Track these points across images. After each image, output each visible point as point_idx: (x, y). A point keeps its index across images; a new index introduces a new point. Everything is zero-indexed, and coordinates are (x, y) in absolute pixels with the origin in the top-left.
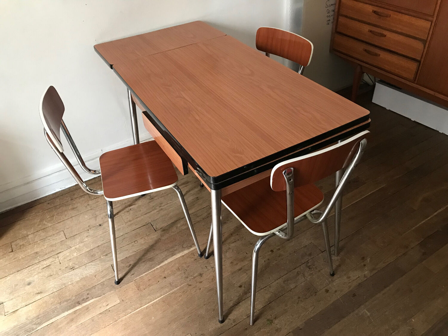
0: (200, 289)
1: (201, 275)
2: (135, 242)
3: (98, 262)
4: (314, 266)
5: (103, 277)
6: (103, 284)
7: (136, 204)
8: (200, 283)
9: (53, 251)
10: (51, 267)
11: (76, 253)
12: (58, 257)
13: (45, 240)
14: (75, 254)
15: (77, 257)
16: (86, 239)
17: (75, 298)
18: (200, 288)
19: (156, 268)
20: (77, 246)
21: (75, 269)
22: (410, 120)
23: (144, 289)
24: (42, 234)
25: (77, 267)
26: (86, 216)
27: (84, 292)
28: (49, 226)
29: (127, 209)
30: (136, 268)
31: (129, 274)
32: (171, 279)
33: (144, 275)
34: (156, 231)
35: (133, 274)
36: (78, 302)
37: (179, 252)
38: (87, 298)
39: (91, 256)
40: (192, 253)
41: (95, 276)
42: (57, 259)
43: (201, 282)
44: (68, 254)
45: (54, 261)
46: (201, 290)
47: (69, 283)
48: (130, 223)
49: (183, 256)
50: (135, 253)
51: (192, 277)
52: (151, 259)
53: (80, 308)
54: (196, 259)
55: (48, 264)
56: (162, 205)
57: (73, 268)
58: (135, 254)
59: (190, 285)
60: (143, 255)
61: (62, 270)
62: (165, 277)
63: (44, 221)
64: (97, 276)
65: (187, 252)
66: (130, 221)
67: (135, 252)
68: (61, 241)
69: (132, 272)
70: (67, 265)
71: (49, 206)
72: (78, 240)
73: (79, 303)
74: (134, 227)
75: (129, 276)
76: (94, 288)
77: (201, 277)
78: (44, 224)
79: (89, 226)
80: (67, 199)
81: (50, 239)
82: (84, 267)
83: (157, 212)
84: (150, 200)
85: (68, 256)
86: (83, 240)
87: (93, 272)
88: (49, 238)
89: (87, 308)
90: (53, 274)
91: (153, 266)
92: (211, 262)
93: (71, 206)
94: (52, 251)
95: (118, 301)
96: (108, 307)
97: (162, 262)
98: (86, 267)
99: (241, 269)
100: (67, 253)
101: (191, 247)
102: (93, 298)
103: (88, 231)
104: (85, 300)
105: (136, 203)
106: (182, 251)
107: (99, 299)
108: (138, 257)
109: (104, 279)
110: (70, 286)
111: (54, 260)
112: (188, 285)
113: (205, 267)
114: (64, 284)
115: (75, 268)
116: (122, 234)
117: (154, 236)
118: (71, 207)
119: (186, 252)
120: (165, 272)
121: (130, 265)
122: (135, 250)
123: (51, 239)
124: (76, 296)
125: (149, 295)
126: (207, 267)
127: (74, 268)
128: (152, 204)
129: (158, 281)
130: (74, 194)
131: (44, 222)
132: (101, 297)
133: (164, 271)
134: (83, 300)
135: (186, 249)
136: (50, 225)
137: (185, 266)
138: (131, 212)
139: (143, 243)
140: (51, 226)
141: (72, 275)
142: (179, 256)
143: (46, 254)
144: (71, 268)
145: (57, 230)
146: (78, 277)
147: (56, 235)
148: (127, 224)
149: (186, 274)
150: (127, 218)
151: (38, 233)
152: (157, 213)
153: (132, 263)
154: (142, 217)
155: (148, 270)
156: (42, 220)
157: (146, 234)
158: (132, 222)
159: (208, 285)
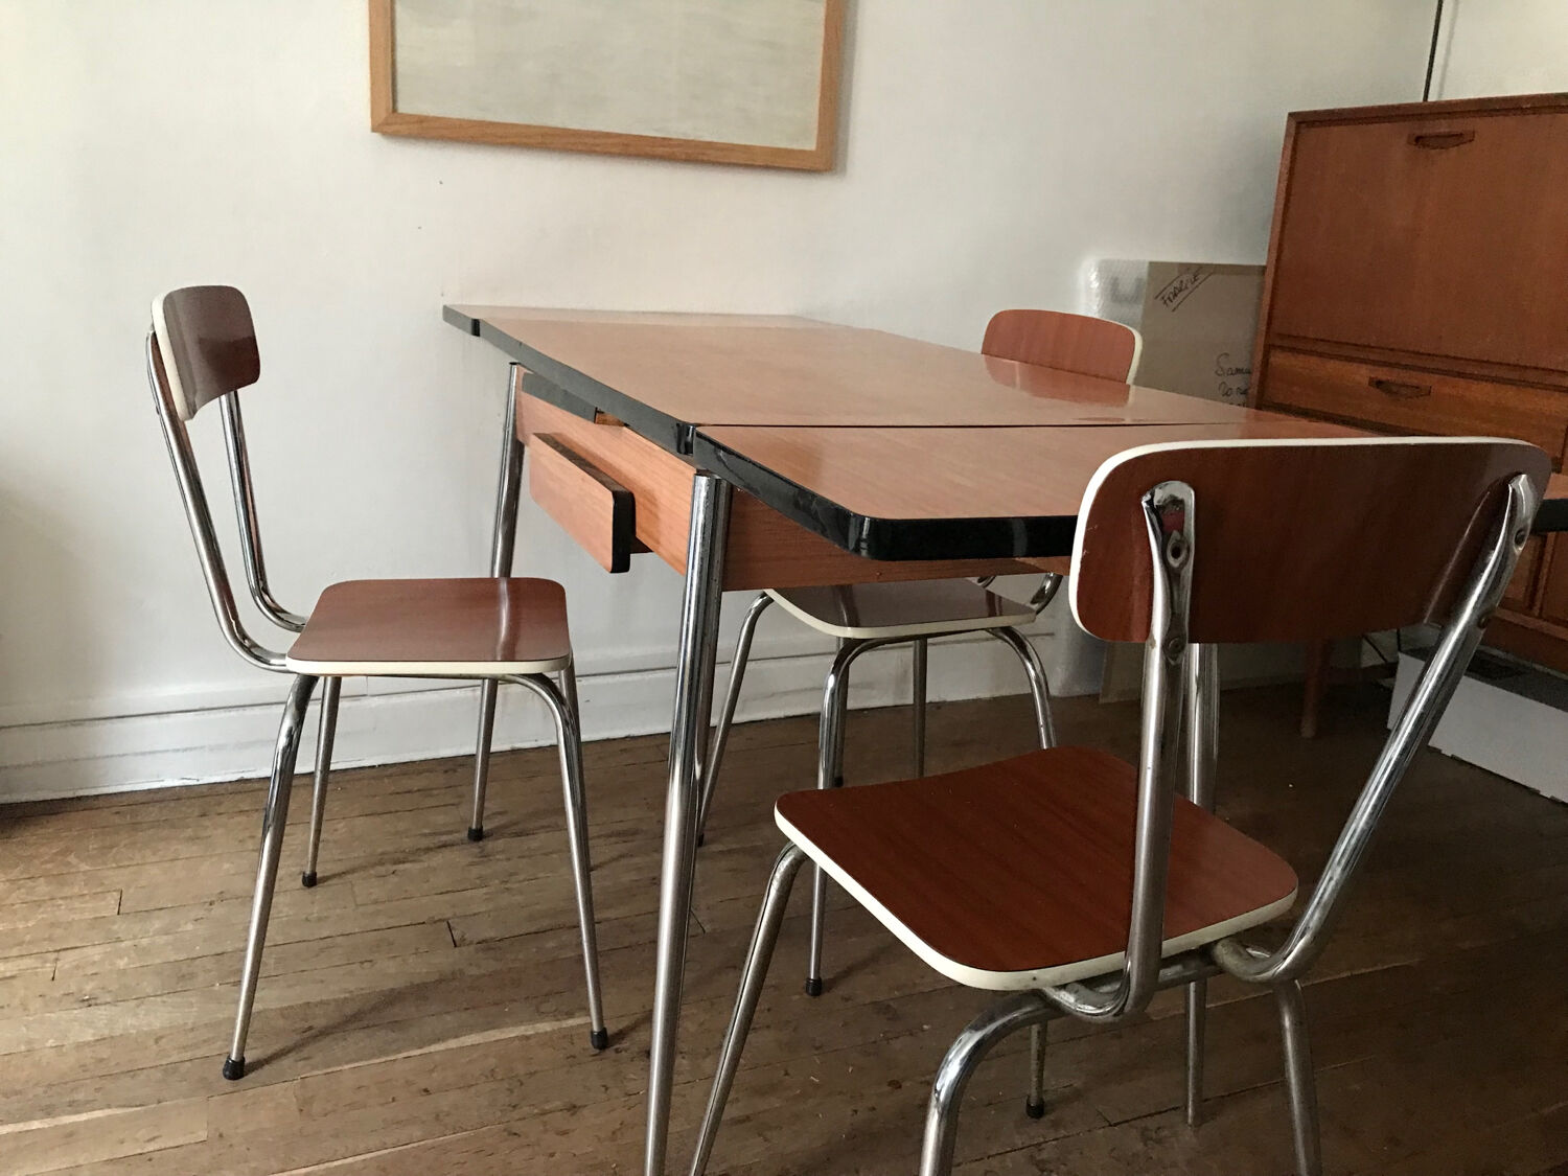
0: (552, 1155)
1: (573, 1109)
2: (362, 963)
3: (193, 1000)
4: (1065, 1165)
5: (185, 1048)
6: (171, 1069)
7: (422, 861)
8: (558, 1134)
9: (50, 939)
10: (14, 982)
11: (129, 958)
12: (57, 960)
13: (40, 906)
14: (122, 963)
15: (123, 972)
16: (190, 927)
17: (45, 1092)
18: (551, 1151)
19: (405, 1054)
20: (145, 942)
21: (96, 1005)
22: (1536, 793)
23: (326, 1115)
24: (42, 888)
25: (109, 1000)
26: (226, 866)
27: (88, 1081)
28: (82, 870)
29: (381, 870)
30: (324, 1042)
31: (293, 1054)
32: (444, 1102)
33: (346, 1067)
34: (455, 946)
35: (305, 1059)
36: (48, 1106)
37: (516, 1024)
38: (87, 1102)
39: (179, 978)
40: (568, 1036)
41: (156, 1042)
42: (48, 965)
43: (565, 1133)
44: (96, 958)
45: (37, 968)
46: (551, 1159)
47: (51, 1042)
48: (372, 908)
49: (527, 1038)
50: (347, 995)
51: (536, 1111)
52: (396, 1025)
53: (46, 1126)
54: (574, 1057)
55: (8, 974)
56: (513, 879)
57: (89, 1002)
58: (346, 999)
59: (515, 1134)
60: (374, 1009)
61: (48, 998)
62: (426, 1091)
63: (72, 856)
64: (164, 1040)
65: (548, 1029)
66: (376, 902)
67: (351, 992)
68: (96, 918)
69: (306, 1052)
70: (73, 989)
71: (117, 820)
72: (157, 925)
73: (49, 1111)
74: (381, 922)
75: (286, 1062)
76: (133, 1077)
77: (572, 1115)
78: (69, 863)
79: (222, 893)
80: (189, 811)
81: (61, 905)
82: (133, 1004)
83: (485, 894)
84: (477, 860)
85: (95, 962)
86: (179, 926)
87: (157, 1025)
88: (60, 902)
89: (70, 1135)
90: (8, 1005)
91: (394, 1047)
92: (632, 1076)
93: (190, 830)
94: (45, 940)
95: (203, 1135)
96: (151, 1147)
97: (438, 1040)
98: (138, 1006)
99: (748, 1119)
100: (95, 953)
101: (570, 1015)
102: (109, 1107)
103: (211, 904)
104: (75, 1107)
105: (424, 858)
106: (532, 1021)
107: (131, 1114)
108: (349, 1010)
109: (188, 1055)
110: (47, 1051)
111: (39, 965)
112: (505, 1134)
113: (604, 1086)
114: (29, 1042)
115: (98, 1002)
116: (325, 934)
117: (444, 959)
118: (189, 832)
119: (545, 1027)
120: (435, 1075)
121: (310, 1028)
122: (352, 988)
123: (63, 907)
124: (50, 1086)
125: (336, 1136)
126: (607, 1089)
127: (93, 1002)
128: (476, 871)
129: (394, 1100)
130: (220, 804)
131: (72, 859)
132: (143, 1108)
133: (432, 1071)
134: (71, 1104)
135: (546, 1019)
136: (84, 867)
137: (521, 1069)
138: (394, 879)
139: (392, 971)
140: (85, 872)
141: (75, 1020)
142: (512, 1035)
143: (20, 944)
144: (84, 1001)
145: (102, 884)
146: (92, 1031)
147: (87, 898)
148: (361, 909)
149: (515, 1094)
150: (371, 894)
151: (30, 883)
152: (487, 896)
153: (320, 1022)
154: (424, 900)
155: (373, 1056)
156: (66, 852)
157: (417, 949)
158: (380, 907)
159: (590, 1149)
